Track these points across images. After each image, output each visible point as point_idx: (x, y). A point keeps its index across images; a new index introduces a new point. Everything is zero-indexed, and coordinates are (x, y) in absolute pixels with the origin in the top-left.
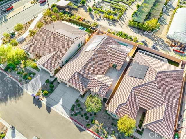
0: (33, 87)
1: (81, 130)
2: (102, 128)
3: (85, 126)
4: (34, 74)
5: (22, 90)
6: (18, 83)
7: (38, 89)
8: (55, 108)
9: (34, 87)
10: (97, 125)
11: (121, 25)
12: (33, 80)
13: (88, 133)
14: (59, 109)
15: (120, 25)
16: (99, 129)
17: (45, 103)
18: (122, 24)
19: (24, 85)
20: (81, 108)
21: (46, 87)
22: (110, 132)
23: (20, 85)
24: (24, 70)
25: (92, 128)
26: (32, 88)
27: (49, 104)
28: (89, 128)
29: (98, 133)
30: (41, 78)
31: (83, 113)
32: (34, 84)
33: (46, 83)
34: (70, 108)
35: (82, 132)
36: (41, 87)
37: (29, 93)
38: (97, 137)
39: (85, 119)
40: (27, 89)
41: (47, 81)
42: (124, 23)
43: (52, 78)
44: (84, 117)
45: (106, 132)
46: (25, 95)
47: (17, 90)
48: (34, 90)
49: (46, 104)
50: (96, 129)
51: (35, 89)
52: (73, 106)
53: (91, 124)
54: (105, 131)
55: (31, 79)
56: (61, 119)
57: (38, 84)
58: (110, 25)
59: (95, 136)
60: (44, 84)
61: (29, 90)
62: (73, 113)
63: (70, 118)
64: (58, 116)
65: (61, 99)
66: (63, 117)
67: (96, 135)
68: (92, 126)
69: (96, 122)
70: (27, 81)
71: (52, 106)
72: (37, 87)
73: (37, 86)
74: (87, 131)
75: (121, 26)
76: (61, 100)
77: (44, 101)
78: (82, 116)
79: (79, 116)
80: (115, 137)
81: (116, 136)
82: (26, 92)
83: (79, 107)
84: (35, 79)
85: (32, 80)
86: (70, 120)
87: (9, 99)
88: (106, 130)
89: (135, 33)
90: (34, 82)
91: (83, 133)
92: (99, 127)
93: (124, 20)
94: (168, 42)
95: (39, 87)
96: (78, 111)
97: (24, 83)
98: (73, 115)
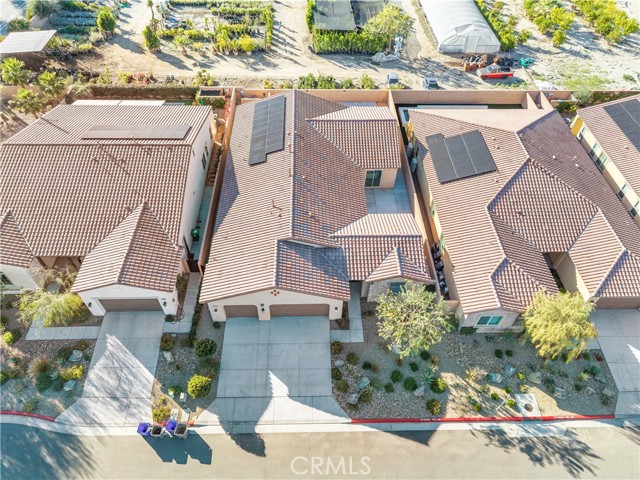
0: (115, 398)
1: (423, 437)
2: (478, 387)
3: (424, 414)
4: (85, 345)
5: (70, 439)
6: (29, 422)
7: (146, 394)
8: (273, 423)
9: (118, 395)
10: (457, 386)
11: (291, 60)
12: (96, 372)
13: (449, 432)
15: (287, 61)
16: (473, 394)
17: (220, 430)
18: (292, 53)
19: (66, 413)
20: (367, 366)
21: (178, 368)
22: (513, 383)
23: (44, 425)
24: (21, 355)
25: (450, 405)
26: (115, 404)
27: (237, 423)
28: (443, 411)
29: (480, 410)
30: (132, 345)
31: (385, 378)
32: (113, 382)
33: (167, 350)
34: (326, 387)
35: (431, 443)
36: (151, 378)
37: (115, 432)
38: (487, 424)
39: (407, 395)
40: (92, 422)
41: (167, 342)
42: (295, 52)
43: (179, 320)
44: (398, 387)
45: (500, 392)
46: (96, 451)
47: (44, 452)
48: (128, 406)
49: (223, 432)
50: (464, 400)
51: (134, 401)
52: (336, 374)
53: (436, 396)
54: (494, 390)
55: (85, 373)
56: (326, 445)
57: (132, 374)
58: (256, 70)
59: (477, 426)
60: (161, 361)
61: (102, 419)
62: (353, 398)
63: (356, 421)
64: (305, 445)
65: (272, 376)
66: (329, 436)
67: (481, 420)
68: (445, 403)
69: (448, 379)
70: (67, 389)
71: (255, 423)
72: (137, 388)
73: (131, 383)
74: (444, 427)
75: (295, 62)
76: (274, 380)
77: (208, 425)
78: (389, 389)
79: (379, 395)
80: (534, 389)
81: (536, 385)
82: (100, 438)
83: (360, 365)
84: (102, 361)
85: (92, 375)
86: (360, 428)
88: (496, 384)
89: (350, 66)
90: (106, 377)
91: (435, 440)
92: (470, 390)
93: (289, 40)
94: (453, 64)
95: (144, 386)
96: (366, 381)
97: (61, 406)
98: (357, 407)
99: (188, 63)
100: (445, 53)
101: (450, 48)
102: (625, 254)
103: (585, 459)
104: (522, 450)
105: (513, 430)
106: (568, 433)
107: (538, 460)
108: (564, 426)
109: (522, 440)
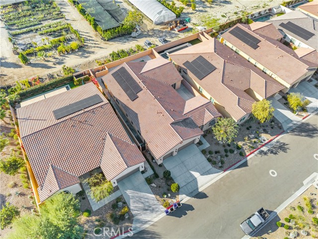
0: (146, 210)
1: (245, 164)
2: (249, 142)
3: (241, 157)
4: (119, 199)
5: (143, 232)
7: (156, 202)
8: (202, 186)
9: (146, 208)
10: (244, 145)
11: (97, 47)
12: (132, 205)
13: (250, 159)
14: (205, 181)
16: (249, 144)
17: (188, 198)
18: (95, 44)
19: (134, 225)
20: (216, 152)
21: (160, 187)
22: (256, 136)
25: (246, 151)
26: (148, 211)
27: (192, 192)
28: (245, 154)
29: (254, 148)
31: (223, 153)
32: (141, 205)
33: (152, 183)
34: (209, 166)
36: (153, 196)
37: (156, 220)
38: (258, 151)
39: (233, 155)
40: (146, 222)
41: (149, 181)
42: (96, 43)
43: (146, 171)
44: (229, 154)
46: (155, 230)
48: (153, 210)
49: (190, 198)
50: (248, 148)
51: (153, 207)
52: (209, 160)
53: (240, 150)
54: (253, 140)
55: (128, 208)
56: (222, 183)
57: (146, 198)
59: (256, 153)
60: (152, 188)
61: (149, 219)
62: (220, 164)
63: (225, 171)
64: (216, 186)
65: (191, 172)
66: (221, 180)
67: (256, 151)
68: (244, 151)
69: (240, 144)
71: (198, 189)
72: (151, 202)
73: (148, 202)
74: (248, 158)
75: (101, 48)
76: (193, 173)
77: (184, 199)
78: (227, 156)
79: (225, 159)
80: (262, 134)
81: (262, 133)
82: (152, 225)
83: (214, 153)
84: (131, 201)
85: (132, 208)
86: (227, 172)
88: (252, 138)
89: (125, 42)
90: (137, 205)
91: (249, 163)
92: (247, 144)
93: (89, 38)
94: (164, 28)
95: (153, 200)
96: (219, 157)
97: (130, 224)
98: (222, 167)
99: (50, 64)
100: (157, 25)
101: (159, 22)
102: (266, 81)
103: (285, 146)
104: (271, 153)
105: (265, 149)
106: (277, 142)
107: (276, 154)
108: (275, 140)
109: (269, 150)
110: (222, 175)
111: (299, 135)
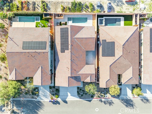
0: (44, 96)
1: (90, 101)
3: (91, 97)
4: (37, 88)
5: (40, 102)
6: (33, 99)
7: (49, 95)
10: (96, 94)
12: (40, 92)
13: (94, 100)
14: (70, 98)
17: (61, 100)
20: (83, 91)
21: (53, 92)
22: (105, 93)
23: (35, 100)
24: (28, 90)
25: (95, 96)
26: (45, 97)
27: (63, 99)
28: (94, 97)
29: (99, 97)
32: (44, 94)
33: (51, 89)
34: (76, 94)
35: (91, 102)
36: (49, 93)
37: (46, 100)
38: (100, 99)
39: (89, 95)
43: (52, 84)
45: (103, 95)
46: (44, 103)
47: (37, 104)
48: (47, 97)
50: (97, 96)
52: (78, 92)
53: (93, 95)
55: (39, 92)
56: (76, 102)
57: (46, 92)
59: (98, 99)
60: (50, 91)
61: (43, 99)
62: (80, 96)
64: (73, 102)
65: (68, 92)
66: (76, 101)
70: (37, 95)
71: (66, 99)
72: (47, 95)
73: (46, 94)
74: (94, 99)
76: (68, 93)
77: (59, 100)
79: (84, 95)
80: (108, 94)
82: (44, 101)
83: (82, 91)
84: (41, 91)
85: (40, 93)
86: (81, 100)
87: (38, 112)
88: (103, 93)
90: (42, 93)
92: (99, 94)
95: (48, 94)
96: (82, 93)
97: (37, 97)
98: (80, 98)
102: (132, 77)
103: (112, 104)
104: (104, 103)
106: (111, 100)
107: (106, 104)
109: (104, 101)
110: (78, 99)
111: (123, 103)
